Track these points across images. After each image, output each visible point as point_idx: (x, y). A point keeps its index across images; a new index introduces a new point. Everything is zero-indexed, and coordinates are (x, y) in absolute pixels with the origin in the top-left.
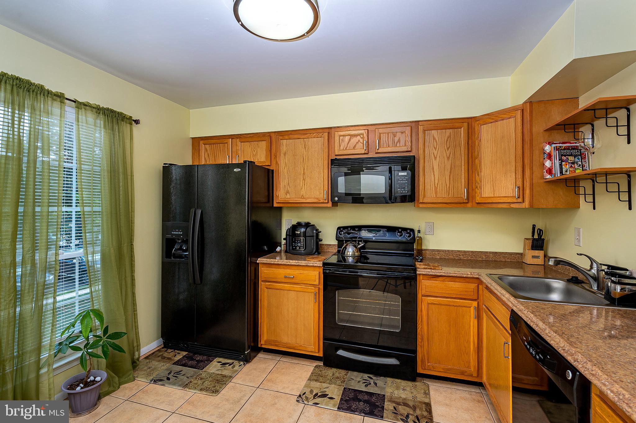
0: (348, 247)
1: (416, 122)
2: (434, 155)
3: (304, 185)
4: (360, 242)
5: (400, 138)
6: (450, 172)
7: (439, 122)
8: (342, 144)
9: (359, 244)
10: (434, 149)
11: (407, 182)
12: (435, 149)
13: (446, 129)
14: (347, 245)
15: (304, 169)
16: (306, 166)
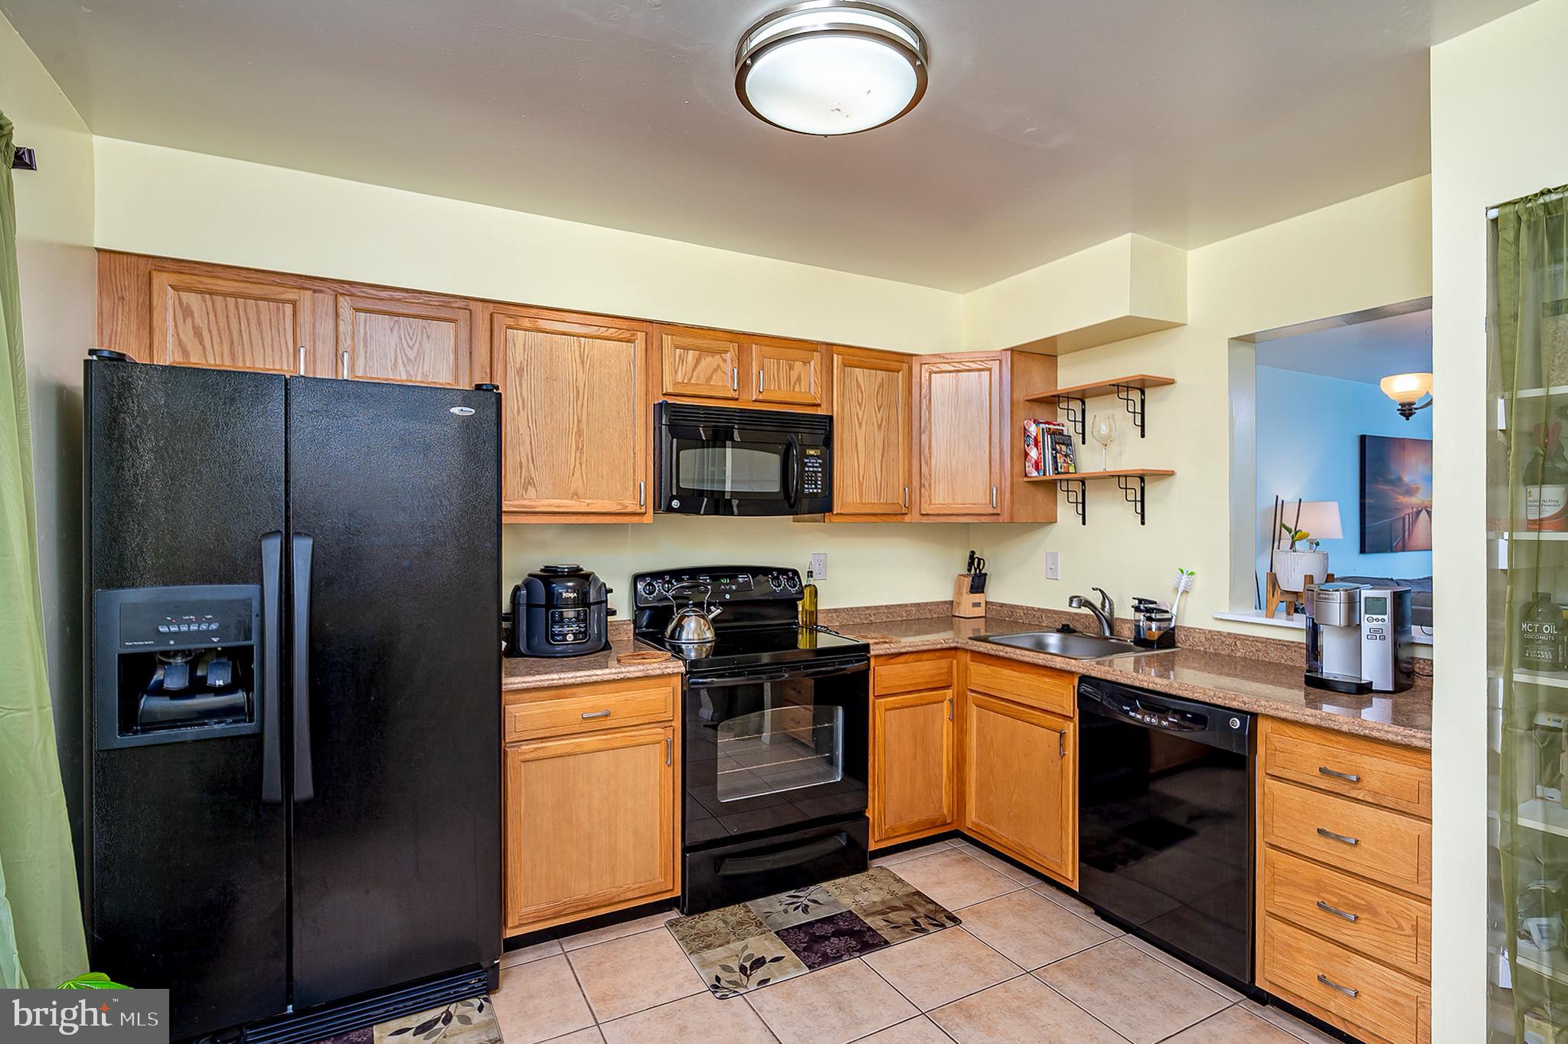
0: (685, 622)
1: (827, 344)
2: (858, 418)
3: (581, 464)
4: (712, 608)
5: (800, 375)
6: (883, 455)
7: (865, 353)
8: (680, 368)
9: (709, 611)
10: (858, 407)
11: (820, 470)
12: (860, 405)
13: (876, 369)
14: (682, 618)
15: (579, 422)
16: (585, 412)
